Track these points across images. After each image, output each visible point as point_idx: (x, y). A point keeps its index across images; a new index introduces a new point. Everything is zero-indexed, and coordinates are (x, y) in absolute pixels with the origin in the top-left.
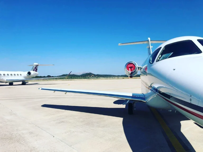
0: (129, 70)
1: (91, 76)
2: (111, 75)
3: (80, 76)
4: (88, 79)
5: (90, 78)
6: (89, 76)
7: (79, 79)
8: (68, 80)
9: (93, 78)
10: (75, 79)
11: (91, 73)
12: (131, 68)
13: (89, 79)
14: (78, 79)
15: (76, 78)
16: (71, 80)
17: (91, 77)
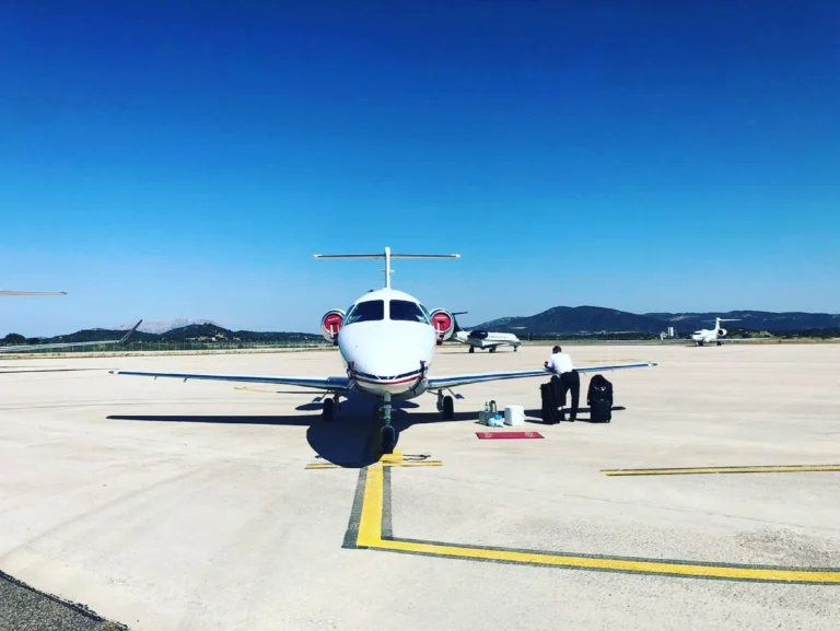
0: (329, 328)
1: (214, 339)
2: (302, 335)
3: (163, 335)
4: (200, 351)
5: (207, 344)
6: (203, 338)
7: (161, 350)
8: (110, 353)
9: (221, 348)
10: (141, 352)
11: (210, 325)
12: (334, 324)
13: (206, 351)
14: (157, 349)
15: (146, 348)
16: (126, 353)
17: (211, 341)
